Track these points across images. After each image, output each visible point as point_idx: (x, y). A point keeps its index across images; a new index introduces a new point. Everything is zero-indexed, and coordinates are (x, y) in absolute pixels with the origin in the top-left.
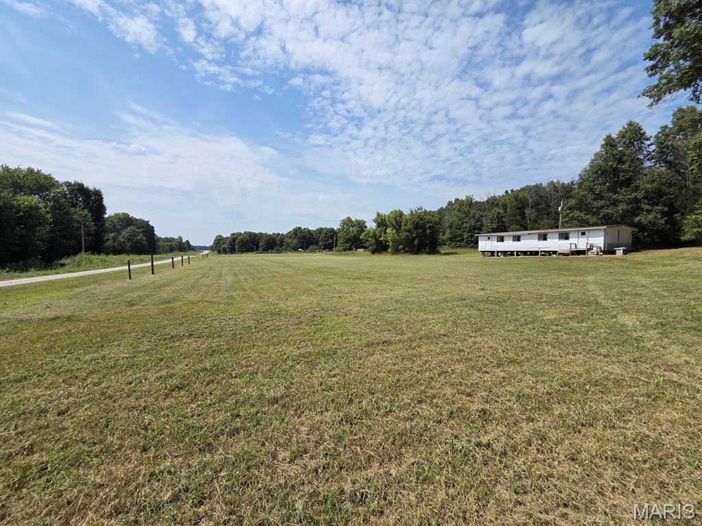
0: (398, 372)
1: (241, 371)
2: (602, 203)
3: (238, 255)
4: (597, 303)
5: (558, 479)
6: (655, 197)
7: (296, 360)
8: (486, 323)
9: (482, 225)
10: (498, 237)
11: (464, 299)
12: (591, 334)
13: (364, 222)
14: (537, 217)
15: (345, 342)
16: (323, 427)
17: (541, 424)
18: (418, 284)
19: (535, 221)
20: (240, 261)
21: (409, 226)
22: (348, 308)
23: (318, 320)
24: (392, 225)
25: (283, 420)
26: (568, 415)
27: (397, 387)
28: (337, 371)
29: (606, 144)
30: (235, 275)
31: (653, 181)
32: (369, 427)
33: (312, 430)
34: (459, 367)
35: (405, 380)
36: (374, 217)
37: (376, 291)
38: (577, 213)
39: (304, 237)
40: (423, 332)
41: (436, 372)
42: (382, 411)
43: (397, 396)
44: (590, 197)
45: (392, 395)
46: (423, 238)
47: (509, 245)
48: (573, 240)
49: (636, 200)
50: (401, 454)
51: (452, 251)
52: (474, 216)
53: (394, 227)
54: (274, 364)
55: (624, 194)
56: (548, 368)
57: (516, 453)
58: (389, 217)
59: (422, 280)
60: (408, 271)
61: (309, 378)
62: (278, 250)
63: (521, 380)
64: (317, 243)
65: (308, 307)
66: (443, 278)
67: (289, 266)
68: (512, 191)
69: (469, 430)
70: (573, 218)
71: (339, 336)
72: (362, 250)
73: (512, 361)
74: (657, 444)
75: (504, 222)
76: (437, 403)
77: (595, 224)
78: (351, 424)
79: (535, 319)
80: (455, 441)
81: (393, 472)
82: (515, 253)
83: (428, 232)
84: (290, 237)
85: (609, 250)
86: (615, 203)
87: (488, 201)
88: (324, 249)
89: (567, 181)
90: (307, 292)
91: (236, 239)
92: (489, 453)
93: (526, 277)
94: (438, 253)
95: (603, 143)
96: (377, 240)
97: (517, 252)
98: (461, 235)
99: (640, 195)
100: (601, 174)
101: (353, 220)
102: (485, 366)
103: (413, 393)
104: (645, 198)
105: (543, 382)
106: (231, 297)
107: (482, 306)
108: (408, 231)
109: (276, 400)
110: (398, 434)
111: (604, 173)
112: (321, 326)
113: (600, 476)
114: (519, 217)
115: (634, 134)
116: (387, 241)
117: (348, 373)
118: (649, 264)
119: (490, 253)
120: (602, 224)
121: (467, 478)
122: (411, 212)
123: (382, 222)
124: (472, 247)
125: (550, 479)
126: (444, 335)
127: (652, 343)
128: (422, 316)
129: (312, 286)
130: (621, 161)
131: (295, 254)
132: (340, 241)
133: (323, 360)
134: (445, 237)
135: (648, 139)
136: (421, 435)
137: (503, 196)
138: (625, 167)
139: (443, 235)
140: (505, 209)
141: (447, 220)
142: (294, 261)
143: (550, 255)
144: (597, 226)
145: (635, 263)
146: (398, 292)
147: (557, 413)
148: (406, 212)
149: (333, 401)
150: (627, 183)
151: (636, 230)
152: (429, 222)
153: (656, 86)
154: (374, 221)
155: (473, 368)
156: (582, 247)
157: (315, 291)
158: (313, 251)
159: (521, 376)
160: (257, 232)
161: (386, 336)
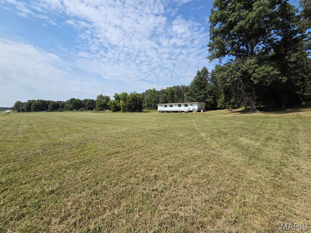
0: (122, 165)
1: (29, 179)
2: (197, 94)
3: (33, 113)
4: (195, 129)
5: (180, 196)
6: (211, 93)
7: (67, 168)
8: (159, 140)
9: (159, 100)
10: (165, 105)
11: (151, 131)
12: (193, 140)
13: (109, 97)
14: (178, 98)
15: (96, 155)
16: (81, 200)
17: (175, 177)
18: (133, 125)
19: (177, 100)
20: (35, 116)
21: (130, 100)
22: (99, 138)
23: (82, 145)
24: (122, 99)
25: (56, 202)
26: (184, 171)
27: (120, 172)
28: (91, 170)
29: (198, 73)
30: (30, 124)
31: (210, 88)
32: (106, 194)
33: (74, 203)
34: (147, 159)
35: (124, 169)
36: (114, 95)
37: (114, 129)
38: (190, 97)
39: (77, 103)
40: (134, 146)
41: (138, 163)
42: (113, 185)
43: (120, 176)
44: (194, 92)
45: (118, 176)
46: (136, 105)
47: (168, 109)
48: (189, 107)
49: (206, 94)
50: (120, 203)
51: (148, 111)
52: (156, 97)
53: (123, 100)
54: (53, 172)
55: (203, 92)
56: (179, 155)
57: (166, 190)
58: (121, 95)
59: (135, 123)
60: (129, 120)
61: (75, 176)
62: (61, 110)
63: (170, 161)
64: (84, 107)
65: (77, 139)
66: (144, 122)
67: (68, 118)
68: (169, 88)
69: (150, 185)
70: (189, 99)
71: (93, 152)
72: (108, 110)
73: (167, 154)
74: (208, 176)
75: (167, 100)
76: (138, 176)
77: (195, 102)
78: (97, 194)
79: (176, 136)
80: (144, 191)
81: (116, 212)
82: (171, 112)
83: (138, 102)
84: (68, 104)
85: (199, 111)
86: (201, 94)
87: (161, 91)
88: (88, 110)
89: (187, 85)
90: (77, 131)
91: (31, 103)
92: (157, 193)
93: (174, 121)
94: (142, 111)
95: (197, 73)
96: (115, 106)
97: (171, 111)
98: (151, 104)
99: (207, 92)
100: (197, 84)
101: (104, 96)
102: (157, 157)
103: (128, 174)
104: (208, 93)
105: (177, 160)
106: (26, 137)
107: (158, 133)
108: (130, 102)
109: (53, 192)
110: (120, 194)
111: (197, 83)
112: (84, 148)
113: (192, 191)
114: (172, 98)
115: (205, 71)
116: (120, 106)
117: (97, 170)
118: (210, 115)
119: (162, 112)
120: (197, 102)
121: (147, 206)
122: (131, 93)
123: (117, 98)
124: (156, 109)
125: (177, 197)
126: (143, 146)
127: (209, 142)
128: (134, 139)
129: (80, 128)
130: (202, 80)
131: (71, 112)
132: (97, 106)
133: (83, 165)
134: (145, 105)
135: (209, 74)
136: (130, 192)
137: (166, 89)
138: (203, 82)
139: (144, 104)
140: (167, 94)
141: (146, 98)
142: (71, 116)
143: (182, 112)
144: (196, 102)
145: (206, 115)
146: (125, 129)
147: (180, 171)
148: (129, 94)
149: (87, 185)
150: (204, 88)
151: (206, 104)
152: (138, 98)
153: (211, 56)
154: (114, 97)
155: (153, 159)
156: (191, 109)
157: (82, 131)
158: (82, 111)
159: (170, 159)
160: (46, 100)
161: (117, 149)
